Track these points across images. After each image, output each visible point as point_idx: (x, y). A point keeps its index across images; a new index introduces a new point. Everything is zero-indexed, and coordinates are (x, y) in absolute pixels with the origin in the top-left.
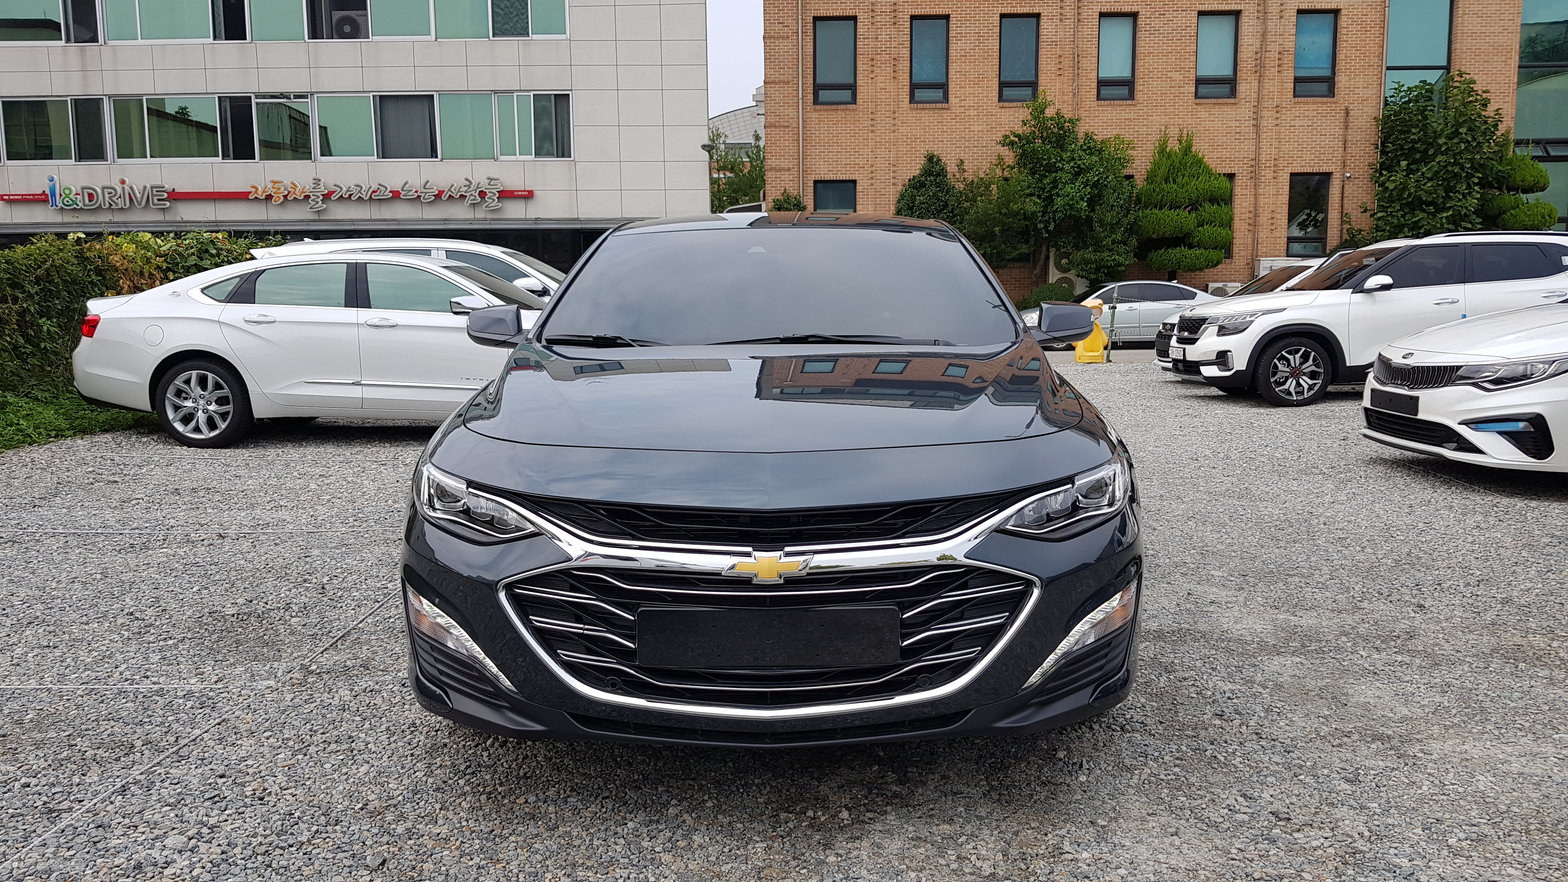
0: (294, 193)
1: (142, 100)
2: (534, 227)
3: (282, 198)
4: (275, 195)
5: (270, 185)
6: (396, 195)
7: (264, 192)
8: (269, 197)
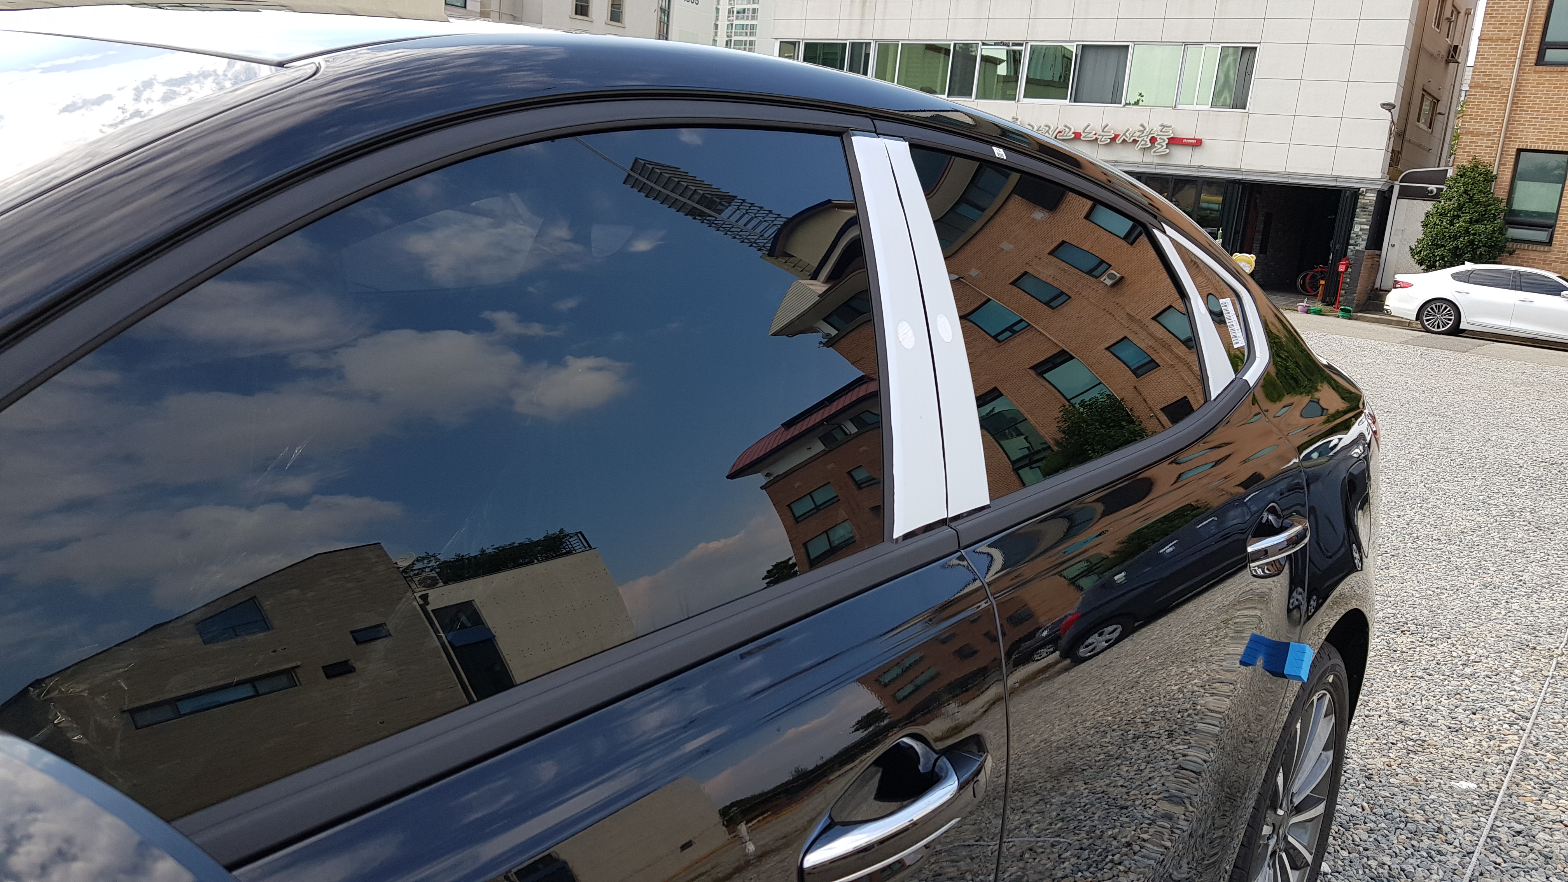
1: (898, 44)
2: (1195, 174)
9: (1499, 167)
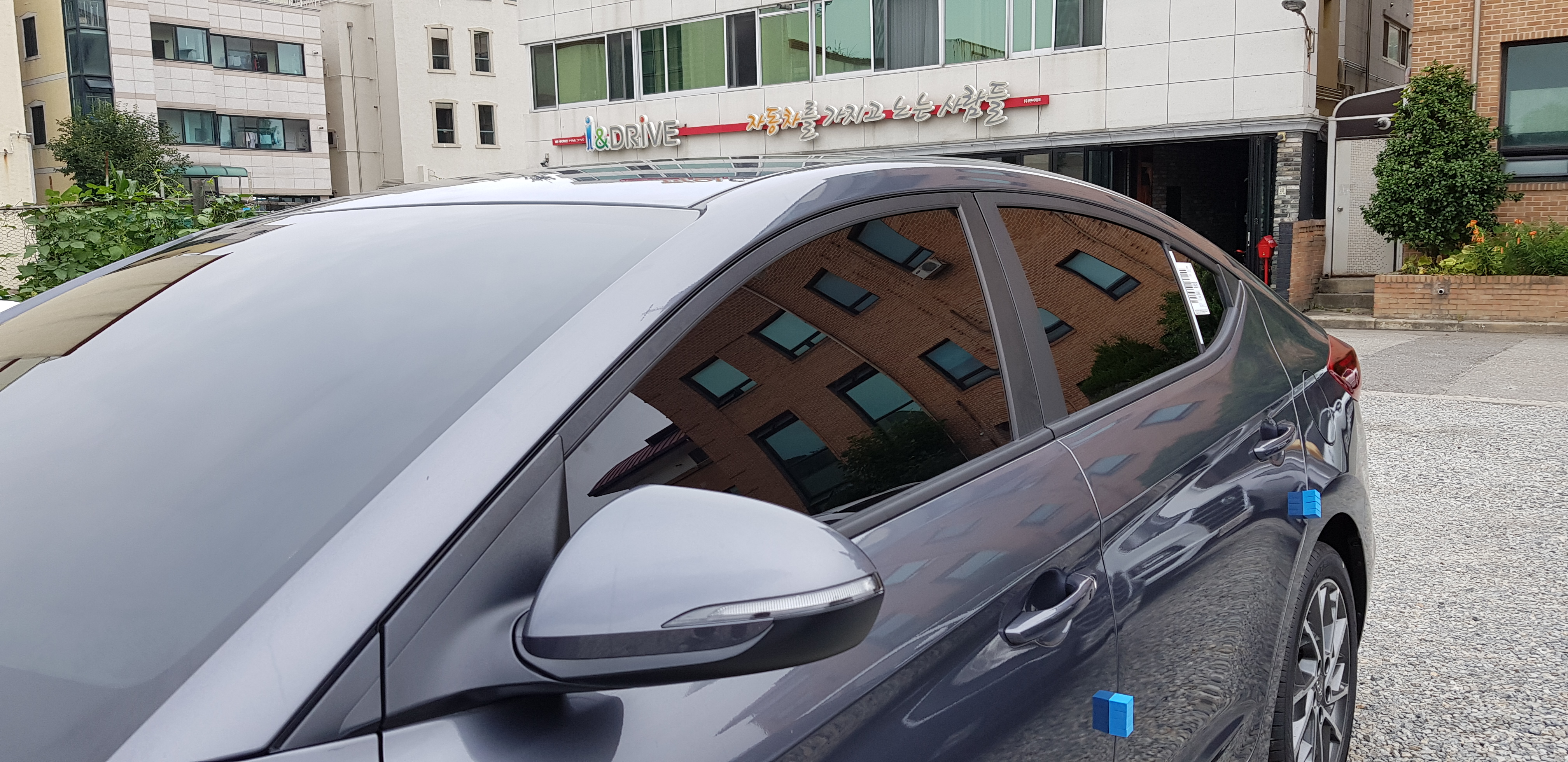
0: (788, 121)
1: (662, 29)
2: (1049, 145)
3: (777, 128)
4: (770, 125)
5: (765, 114)
6: (889, 114)
7: (760, 122)
8: (765, 128)
9: (1478, 75)
